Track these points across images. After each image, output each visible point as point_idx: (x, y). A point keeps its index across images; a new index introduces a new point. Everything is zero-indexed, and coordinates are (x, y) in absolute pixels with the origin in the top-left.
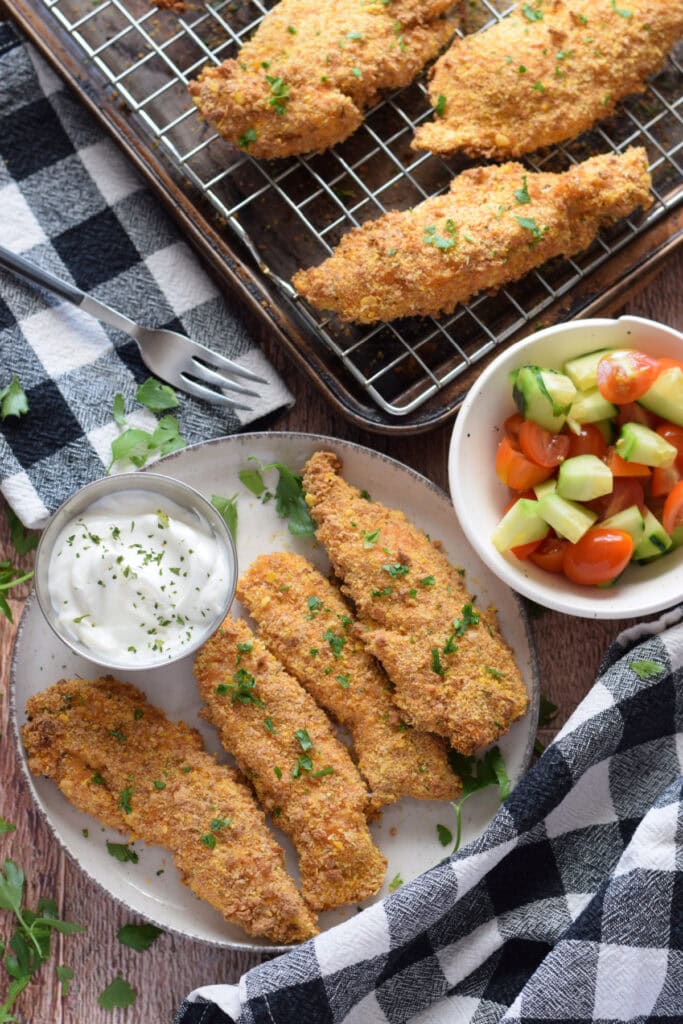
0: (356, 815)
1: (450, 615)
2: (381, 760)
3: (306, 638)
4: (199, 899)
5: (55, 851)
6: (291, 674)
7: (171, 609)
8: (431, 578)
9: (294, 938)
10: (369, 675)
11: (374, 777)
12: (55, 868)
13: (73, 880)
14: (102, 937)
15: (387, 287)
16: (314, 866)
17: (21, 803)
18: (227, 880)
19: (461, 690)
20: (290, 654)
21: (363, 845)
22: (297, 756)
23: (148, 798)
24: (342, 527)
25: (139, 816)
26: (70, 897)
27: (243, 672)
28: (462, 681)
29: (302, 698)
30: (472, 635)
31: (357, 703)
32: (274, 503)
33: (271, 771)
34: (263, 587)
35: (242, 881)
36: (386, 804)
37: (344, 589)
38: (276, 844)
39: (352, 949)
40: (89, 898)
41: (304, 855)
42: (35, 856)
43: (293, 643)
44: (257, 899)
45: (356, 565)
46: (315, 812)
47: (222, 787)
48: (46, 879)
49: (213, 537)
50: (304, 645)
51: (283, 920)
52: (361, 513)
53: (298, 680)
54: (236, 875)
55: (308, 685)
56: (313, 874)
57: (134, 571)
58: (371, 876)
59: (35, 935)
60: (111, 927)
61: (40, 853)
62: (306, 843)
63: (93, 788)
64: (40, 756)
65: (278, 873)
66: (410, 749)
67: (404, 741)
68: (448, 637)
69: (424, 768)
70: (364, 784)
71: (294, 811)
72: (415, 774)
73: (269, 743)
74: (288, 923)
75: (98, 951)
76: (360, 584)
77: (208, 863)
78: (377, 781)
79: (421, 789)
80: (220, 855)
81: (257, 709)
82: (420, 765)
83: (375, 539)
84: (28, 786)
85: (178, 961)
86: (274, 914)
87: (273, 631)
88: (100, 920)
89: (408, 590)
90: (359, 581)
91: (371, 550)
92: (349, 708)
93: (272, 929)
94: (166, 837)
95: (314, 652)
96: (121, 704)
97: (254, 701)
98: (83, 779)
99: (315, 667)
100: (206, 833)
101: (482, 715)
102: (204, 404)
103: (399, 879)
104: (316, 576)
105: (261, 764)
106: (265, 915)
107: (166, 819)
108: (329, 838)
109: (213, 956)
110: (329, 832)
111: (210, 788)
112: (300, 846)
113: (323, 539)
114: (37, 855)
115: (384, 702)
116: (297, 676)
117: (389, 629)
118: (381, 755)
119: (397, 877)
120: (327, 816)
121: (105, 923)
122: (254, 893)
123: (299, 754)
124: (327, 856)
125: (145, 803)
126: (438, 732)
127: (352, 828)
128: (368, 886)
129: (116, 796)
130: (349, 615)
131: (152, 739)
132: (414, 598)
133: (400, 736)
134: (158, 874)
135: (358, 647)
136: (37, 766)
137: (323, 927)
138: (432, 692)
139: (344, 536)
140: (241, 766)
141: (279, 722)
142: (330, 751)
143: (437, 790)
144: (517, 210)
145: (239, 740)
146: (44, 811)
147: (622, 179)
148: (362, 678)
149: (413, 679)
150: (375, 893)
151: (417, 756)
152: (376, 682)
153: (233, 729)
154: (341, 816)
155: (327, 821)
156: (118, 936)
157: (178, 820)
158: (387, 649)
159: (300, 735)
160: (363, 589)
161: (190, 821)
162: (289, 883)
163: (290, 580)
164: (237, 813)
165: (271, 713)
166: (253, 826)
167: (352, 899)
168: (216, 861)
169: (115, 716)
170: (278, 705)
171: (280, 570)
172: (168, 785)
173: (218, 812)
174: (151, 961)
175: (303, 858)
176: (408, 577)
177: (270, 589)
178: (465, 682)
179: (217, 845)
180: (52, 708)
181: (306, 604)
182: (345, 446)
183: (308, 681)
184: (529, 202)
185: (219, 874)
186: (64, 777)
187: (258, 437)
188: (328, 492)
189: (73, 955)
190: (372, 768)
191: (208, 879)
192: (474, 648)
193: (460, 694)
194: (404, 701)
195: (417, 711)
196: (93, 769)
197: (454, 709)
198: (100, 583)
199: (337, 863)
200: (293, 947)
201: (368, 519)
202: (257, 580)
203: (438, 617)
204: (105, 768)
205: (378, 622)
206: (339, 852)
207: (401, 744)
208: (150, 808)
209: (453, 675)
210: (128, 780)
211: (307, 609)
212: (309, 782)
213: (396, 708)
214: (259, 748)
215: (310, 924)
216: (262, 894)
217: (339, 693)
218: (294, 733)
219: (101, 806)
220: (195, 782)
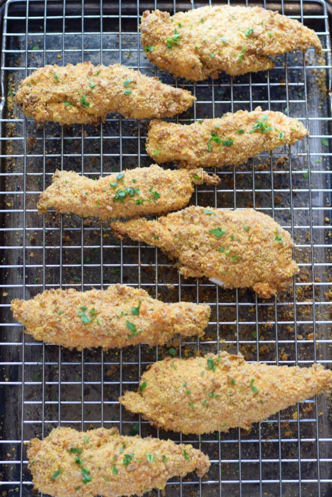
15: (51, 328)
144: (129, 317)
147: (190, 321)
184: (138, 315)
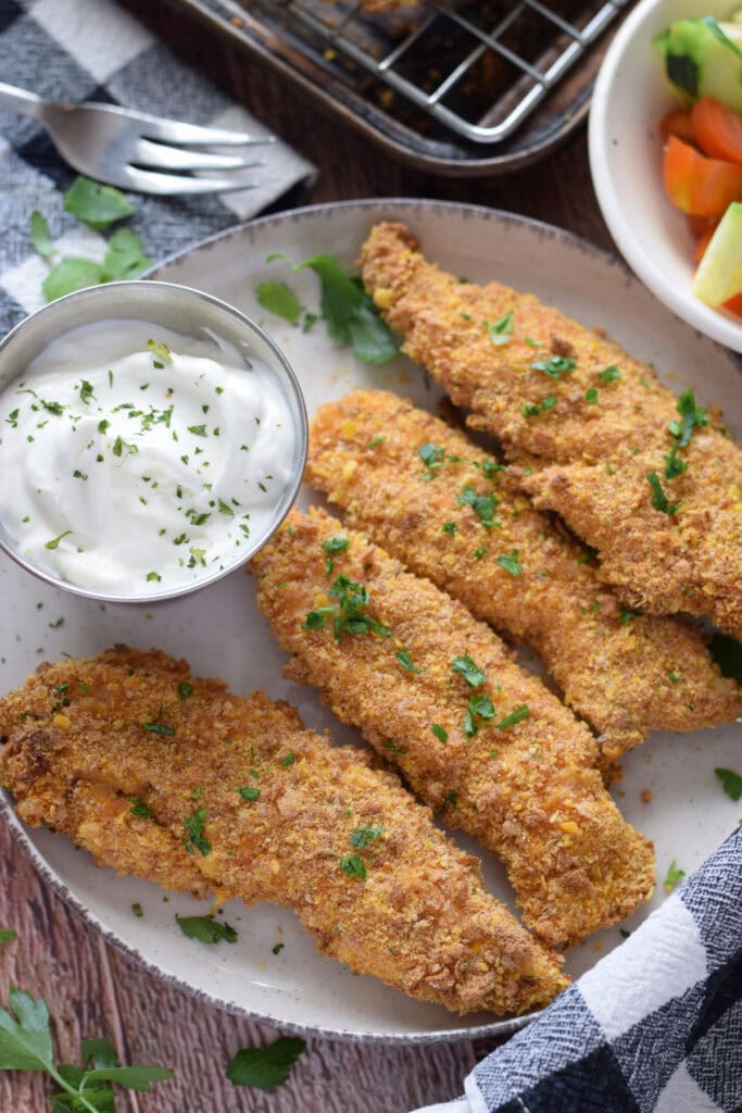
0: (588, 773)
1: (658, 420)
2: (602, 680)
3: (431, 510)
4: (356, 973)
5: (90, 957)
6: (419, 576)
7: (206, 493)
8: (612, 369)
9: (532, 999)
10: (549, 544)
11: (599, 709)
12: (95, 985)
13: (131, 998)
14: (201, 1082)
16: (537, 873)
17: (15, 891)
18: (398, 926)
19: (709, 530)
20: (410, 542)
21: (610, 820)
22: (462, 701)
23: (235, 820)
24: (446, 324)
25: (224, 855)
26: (131, 1028)
27: (344, 583)
28: (707, 515)
29: (447, 609)
30: (703, 442)
31: (542, 595)
32: (321, 328)
33: (427, 734)
34: (340, 448)
35: (424, 923)
36: (627, 749)
37: (472, 421)
38: (463, 854)
39: (647, 983)
40: (164, 1023)
41: (516, 859)
42: (58, 973)
43: (412, 522)
44: (456, 947)
45: (488, 373)
46: (519, 781)
47: (352, 776)
48: (85, 1007)
49: (249, 367)
50: (430, 522)
51: (507, 973)
52: (472, 300)
53: (433, 581)
54: (412, 915)
55: (451, 586)
56: (537, 888)
57: (131, 443)
58: (634, 871)
59: (88, 1100)
60: (212, 1062)
61: (65, 967)
62: (514, 837)
63: (137, 826)
64: (35, 793)
65: (479, 898)
66: (648, 649)
67: (634, 637)
68: (667, 452)
69: (677, 674)
70: (584, 725)
71: (481, 790)
72: (664, 689)
73: (413, 688)
74: (517, 977)
76: (501, 402)
77: (362, 906)
78: (604, 713)
79: (680, 710)
80: (376, 887)
81: (379, 640)
82: (669, 672)
83: (508, 328)
84: (26, 848)
85: (338, 1093)
86: (491, 966)
87: (374, 511)
88: (192, 1055)
89: (583, 394)
90: (499, 398)
91: (505, 346)
92: (529, 606)
93: (493, 992)
94: (279, 881)
95: (450, 528)
96: (153, 680)
97: (370, 627)
98: (116, 815)
99: (457, 552)
100: (347, 855)
102: (173, 202)
103: (677, 869)
104: (419, 415)
105: (409, 726)
106: (476, 972)
107: (272, 849)
108: (553, 819)
109: (395, 1071)
110: (550, 810)
111: (335, 781)
112: (504, 846)
113: (419, 352)
114: (63, 973)
115: (583, 584)
116: (429, 576)
117: (566, 462)
118: (601, 671)
119: (673, 866)
120: (540, 785)
121: (201, 1056)
122: (449, 938)
123: (466, 697)
124: (556, 849)
125: (230, 830)
126: (687, 609)
127: (586, 796)
128: (634, 887)
129: (179, 830)
130: (492, 460)
131: (218, 725)
132: (594, 403)
133: (625, 631)
134: (276, 951)
135: (520, 505)
136: (33, 811)
137: (574, 971)
138: (665, 545)
139: (455, 338)
140: (374, 740)
141: (420, 653)
142: (513, 684)
143: (708, 707)
145: (362, 698)
146: (61, 883)
148: (539, 553)
149: (629, 529)
150: (649, 896)
151: (661, 659)
152: (564, 554)
153: (348, 681)
154: (560, 782)
155: (540, 792)
156: (228, 1075)
157: (294, 845)
158: (573, 491)
159: (462, 665)
160: (507, 409)
161: (315, 841)
162: (502, 911)
163: (379, 428)
164: (388, 815)
165: (403, 641)
166: (419, 829)
167: (611, 916)
168: (373, 899)
169: (146, 702)
170: (412, 626)
171: (361, 416)
172: (265, 791)
173: (356, 818)
174: (295, 1105)
175: (515, 865)
176: (576, 374)
177: (351, 450)
178: (713, 515)
179: (369, 873)
180: (38, 710)
181: (416, 459)
182: (418, 209)
183: (450, 579)
185: (383, 919)
186: (82, 820)
187: (276, 222)
188: (411, 279)
190: (591, 697)
191: (366, 932)
192: (713, 461)
193: (710, 537)
194: (621, 570)
195: (645, 580)
196: (130, 795)
197: (708, 562)
198: (77, 474)
199: (575, 859)
200: (536, 1015)
201: (486, 306)
202: (327, 441)
203: (641, 426)
204: (149, 788)
205: (543, 456)
206: (574, 838)
207: (631, 644)
208: (241, 836)
209: (690, 509)
210: (194, 800)
211: (421, 466)
212: (495, 739)
213: (608, 588)
214: (398, 700)
215: (553, 971)
216: (462, 937)
217: (508, 586)
218: (449, 665)
219: (156, 855)
220: (307, 777)
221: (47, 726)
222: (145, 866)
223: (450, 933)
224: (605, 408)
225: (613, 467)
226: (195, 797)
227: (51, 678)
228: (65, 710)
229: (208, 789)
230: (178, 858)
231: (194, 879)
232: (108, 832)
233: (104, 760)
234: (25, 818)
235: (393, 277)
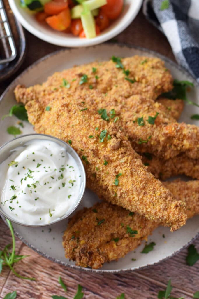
1: (112, 68)
7: (56, 171)
8: (93, 69)
12: (148, 282)
13: (156, 276)
14: (187, 273)
16: (191, 168)
19: (146, 77)
23: (134, 221)
25: (140, 230)
26: (164, 280)
30: (125, 63)
38: (176, 180)
40: (167, 272)
41: (185, 171)
44: (197, 196)
48: (152, 288)
52: (51, 85)
60: (184, 268)
63: (119, 244)
64: (95, 261)
65: (190, 184)
68: (122, 72)
75: (192, 277)
79: (177, 113)
83: (66, 82)
84: (105, 272)
89: (94, 79)
91: (71, 86)
96: (87, 216)
98: (113, 246)
101: (160, 73)
122: (194, 196)
125: (135, 224)
126: (158, 95)
129: (127, 235)
132: (99, 78)
134: (164, 237)
136: (98, 264)
146: (119, 270)
156: (189, 266)
169: (92, 221)
176: (89, 77)
178: (143, 73)
180: (76, 246)
186: (108, 256)
188: (36, 93)
189: (191, 288)
192: (131, 64)
193: (148, 78)
196: (111, 240)
197: (153, 82)
203: (111, 73)
204: (112, 235)
208: (139, 223)
216: (196, 193)
219: (127, 245)
221: (80, 246)
222: (127, 250)
223: (193, 195)
224: (101, 76)
225: (116, 85)
226: (123, 225)
227: (68, 238)
228: (80, 240)
229: (123, 222)
230: (131, 241)
231: (138, 242)
232: (115, 251)
233: (99, 239)
234: (98, 267)
235: (32, 96)
